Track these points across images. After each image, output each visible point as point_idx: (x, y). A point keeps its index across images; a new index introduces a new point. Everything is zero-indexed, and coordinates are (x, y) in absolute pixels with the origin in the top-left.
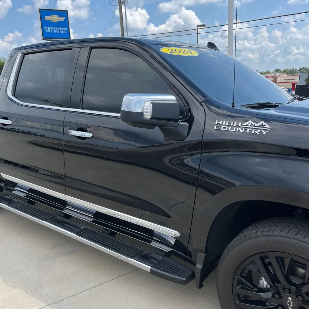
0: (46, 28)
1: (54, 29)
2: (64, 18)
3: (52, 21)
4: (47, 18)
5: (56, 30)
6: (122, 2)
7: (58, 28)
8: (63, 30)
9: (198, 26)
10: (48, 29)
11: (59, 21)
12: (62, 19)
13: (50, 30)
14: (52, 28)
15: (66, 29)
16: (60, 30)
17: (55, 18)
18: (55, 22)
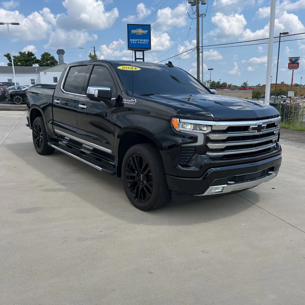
0: (131, 40)
1: (138, 40)
2: (147, 31)
3: (137, 34)
4: (133, 31)
5: (139, 41)
6: (200, 15)
7: (141, 40)
8: (145, 41)
9: (281, 34)
10: (133, 41)
11: (142, 34)
12: (145, 32)
13: (135, 42)
14: (136, 40)
15: (147, 40)
16: (142, 41)
17: (140, 31)
18: (140, 35)
